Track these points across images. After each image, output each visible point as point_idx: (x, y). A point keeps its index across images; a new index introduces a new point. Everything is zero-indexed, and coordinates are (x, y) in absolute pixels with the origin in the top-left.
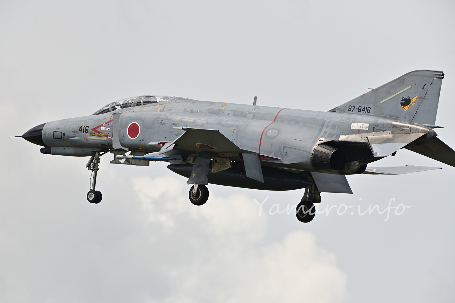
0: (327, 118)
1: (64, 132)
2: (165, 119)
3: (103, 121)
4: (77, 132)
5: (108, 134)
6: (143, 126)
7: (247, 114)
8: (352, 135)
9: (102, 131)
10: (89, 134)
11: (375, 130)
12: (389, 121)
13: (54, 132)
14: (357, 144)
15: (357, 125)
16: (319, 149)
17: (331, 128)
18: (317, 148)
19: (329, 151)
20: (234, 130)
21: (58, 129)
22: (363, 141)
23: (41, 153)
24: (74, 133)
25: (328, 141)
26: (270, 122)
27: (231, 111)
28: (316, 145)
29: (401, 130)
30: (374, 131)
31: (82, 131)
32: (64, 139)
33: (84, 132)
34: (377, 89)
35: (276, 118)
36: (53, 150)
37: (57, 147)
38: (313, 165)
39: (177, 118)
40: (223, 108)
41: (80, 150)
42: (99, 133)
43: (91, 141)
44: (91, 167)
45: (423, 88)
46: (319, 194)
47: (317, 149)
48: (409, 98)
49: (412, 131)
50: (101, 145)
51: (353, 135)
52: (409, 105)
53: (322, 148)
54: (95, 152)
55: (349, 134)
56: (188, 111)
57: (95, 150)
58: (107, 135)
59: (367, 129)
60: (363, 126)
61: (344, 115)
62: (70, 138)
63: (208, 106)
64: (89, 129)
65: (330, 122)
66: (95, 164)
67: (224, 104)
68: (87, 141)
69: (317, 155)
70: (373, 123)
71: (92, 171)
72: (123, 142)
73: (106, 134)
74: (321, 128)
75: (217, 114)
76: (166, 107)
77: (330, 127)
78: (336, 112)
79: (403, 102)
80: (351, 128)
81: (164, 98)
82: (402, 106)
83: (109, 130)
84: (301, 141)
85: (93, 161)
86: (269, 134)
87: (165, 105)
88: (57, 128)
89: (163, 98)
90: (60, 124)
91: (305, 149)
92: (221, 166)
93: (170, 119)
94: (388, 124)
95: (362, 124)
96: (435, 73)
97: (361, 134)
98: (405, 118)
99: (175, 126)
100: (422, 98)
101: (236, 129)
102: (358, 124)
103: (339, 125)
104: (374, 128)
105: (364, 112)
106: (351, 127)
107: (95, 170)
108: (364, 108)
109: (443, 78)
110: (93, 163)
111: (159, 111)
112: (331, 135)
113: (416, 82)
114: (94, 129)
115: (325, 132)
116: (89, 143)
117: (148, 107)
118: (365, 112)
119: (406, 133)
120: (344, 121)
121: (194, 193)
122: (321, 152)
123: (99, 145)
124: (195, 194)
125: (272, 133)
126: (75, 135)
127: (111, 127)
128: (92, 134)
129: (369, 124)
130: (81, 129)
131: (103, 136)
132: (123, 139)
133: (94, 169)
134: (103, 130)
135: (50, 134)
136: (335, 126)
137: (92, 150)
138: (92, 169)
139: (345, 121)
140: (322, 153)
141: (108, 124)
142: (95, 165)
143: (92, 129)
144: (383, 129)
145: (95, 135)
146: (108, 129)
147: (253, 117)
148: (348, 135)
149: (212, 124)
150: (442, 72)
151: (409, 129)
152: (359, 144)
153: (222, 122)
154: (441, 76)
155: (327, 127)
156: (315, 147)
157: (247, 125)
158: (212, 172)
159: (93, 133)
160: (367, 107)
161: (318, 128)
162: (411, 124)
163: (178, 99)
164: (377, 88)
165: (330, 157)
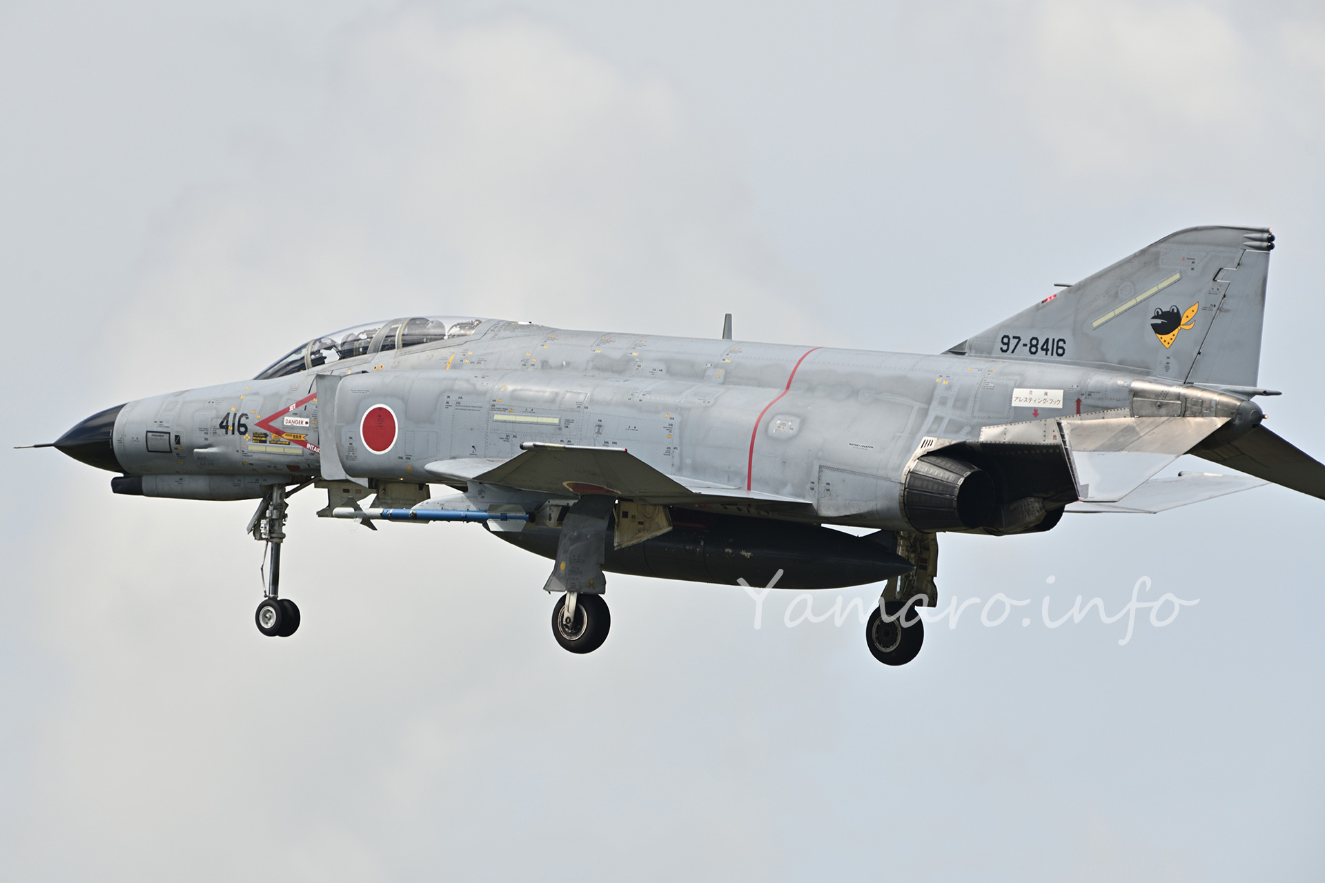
0: (940, 376)
1: (177, 432)
2: (468, 393)
3: (288, 399)
4: (215, 433)
5: (307, 438)
6: (407, 415)
7: (705, 371)
8: (1017, 424)
9: (287, 427)
10: (249, 438)
11: (1081, 407)
12: (1121, 381)
13: (147, 432)
14: (1033, 452)
15: (1029, 396)
16: (922, 470)
17: (954, 407)
18: (918, 469)
19: (953, 476)
20: (671, 422)
21: (158, 423)
22: (1050, 441)
23: (115, 491)
24: (206, 436)
25: (947, 444)
26: (775, 392)
27: (660, 360)
28: (912, 458)
29: (1159, 406)
30: (1078, 412)
31: (230, 428)
32: (178, 454)
33: (236, 432)
34: (1081, 286)
35: (794, 379)
36: (147, 482)
37: (160, 474)
38: (908, 518)
39: (502, 390)
40: (635, 354)
41: (226, 484)
42: (279, 433)
43: (256, 456)
44: (263, 531)
45: (1214, 280)
46: (929, 579)
47: (916, 471)
48: (1175, 311)
49: (1191, 408)
50: (286, 467)
51: (1020, 423)
52: (1176, 331)
53: (932, 466)
54: (271, 487)
55: (1006, 424)
56: (534, 365)
57: (269, 482)
58: (302, 439)
59: (1060, 406)
60: (1046, 397)
61: (989, 364)
62: (195, 450)
63: (592, 346)
64: (251, 423)
65: (949, 388)
66: (272, 523)
67: (639, 340)
68: (244, 457)
69: (918, 487)
70: (1075, 386)
71: (265, 542)
72: (349, 463)
73: (300, 437)
74: (924, 406)
75: (620, 372)
76: (470, 353)
77: (950, 403)
78: (966, 355)
79: (1159, 321)
80: (1013, 405)
81: (462, 326)
82: (1156, 332)
83: (308, 425)
84: (868, 448)
85: (267, 515)
86: (773, 430)
87: (465, 346)
88: (155, 422)
89: (458, 324)
90: (163, 407)
91: (881, 473)
92: (642, 526)
93: (484, 393)
94: (1118, 390)
95: (1043, 391)
96: (1247, 233)
97: (1043, 421)
98: (1167, 367)
99: (498, 412)
100: (1216, 309)
101: (678, 419)
102: (1031, 391)
103: (976, 398)
104: (1079, 403)
105: (1046, 354)
106: (1011, 401)
107: (276, 540)
108: (1047, 341)
109: (1272, 247)
110: (268, 520)
111: (449, 365)
112: (956, 427)
113: (1193, 263)
114: (264, 423)
115: (938, 419)
116: (252, 462)
117: (416, 355)
118: (1049, 353)
119: (1172, 414)
120: (990, 385)
121: (568, 618)
122: (928, 480)
123: (281, 469)
124: (570, 620)
125: (782, 427)
126: (211, 439)
127: (314, 417)
128: (259, 438)
129: (1062, 391)
130: (227, 422)
131: (291, 443)
132: (351, 453)
133: (271, 538)
134: (290, 424)
135: (135, 439)
136: (966, 401)
137: (261, 482)
138: (266, 537)
139: (992, 385)
140: (932, 481)
141: (304, 406)
142: (274, 526)
143: (257, 422)
144: (1106, 403)
145: (268, 439)
146: (304, 421)
147: (725, 378)
148: (1004, 426)
149: (608, 404)
150: (1267, 231)
151: (1181, 405)
152: (1038, 452)
153: (636, 398)
154: (1265, 244)
155: (943, 402)
156: (911, 464)
157: (709, 404)
158: (615, 545)
159: (261, 434)
160: (1054, 340)
161: (918, 405)
162: (1187, 387)
163: (501, 327)
164: (1080, 282)
165: (957, 492)
